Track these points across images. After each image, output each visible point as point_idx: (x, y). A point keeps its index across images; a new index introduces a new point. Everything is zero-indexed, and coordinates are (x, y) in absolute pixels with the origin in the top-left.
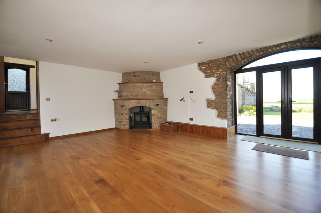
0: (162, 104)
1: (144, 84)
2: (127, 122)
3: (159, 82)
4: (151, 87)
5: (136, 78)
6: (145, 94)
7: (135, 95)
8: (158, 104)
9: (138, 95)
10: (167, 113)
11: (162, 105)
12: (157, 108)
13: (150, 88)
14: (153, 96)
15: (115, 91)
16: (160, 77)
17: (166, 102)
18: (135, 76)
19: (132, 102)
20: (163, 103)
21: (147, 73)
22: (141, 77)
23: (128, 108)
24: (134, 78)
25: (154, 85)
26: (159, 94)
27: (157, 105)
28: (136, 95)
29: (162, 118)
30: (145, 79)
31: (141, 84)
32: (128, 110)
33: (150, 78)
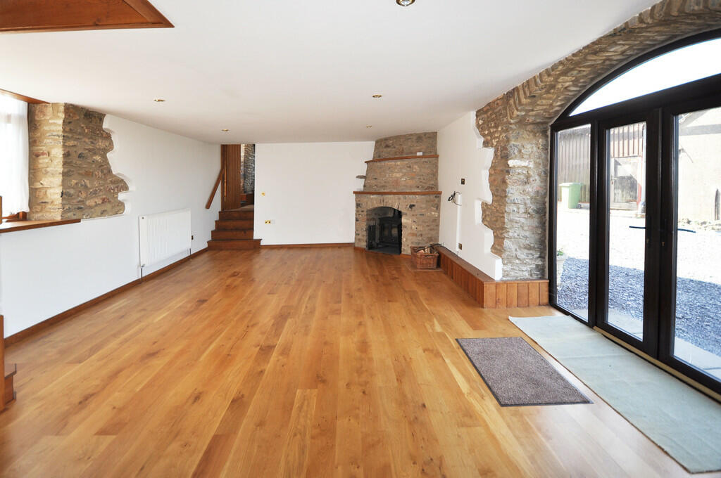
0: (424, 206)
1: (399, 163)
2: (363, 236)
3: (432, 154)
4: (410, 167)
5: (389, 149)
6: (397, 182)
7: (382, 185)
8: (414, 206)
9: (387, 184)
10: (438, 225)
11: (421, 208)
12: (412, 213)
13: (408, 169)
14: (411, 187)
15: (358, 177)
16: (436, 143)
17: (437, 200)
18: (387, 146)
19: (372, 198)
20: (427, 201)
21: (407, 137)
22: (397, 147)
23: (365, 210)
24: (385, 150)
25: (416, 163)
26: (425, 183)
27: (412, 206)
28: (384, 184)
29: (421, 235)
30: (402, 152)
31: (392, 163)
32: (365, 213)
33: (412, 149)
